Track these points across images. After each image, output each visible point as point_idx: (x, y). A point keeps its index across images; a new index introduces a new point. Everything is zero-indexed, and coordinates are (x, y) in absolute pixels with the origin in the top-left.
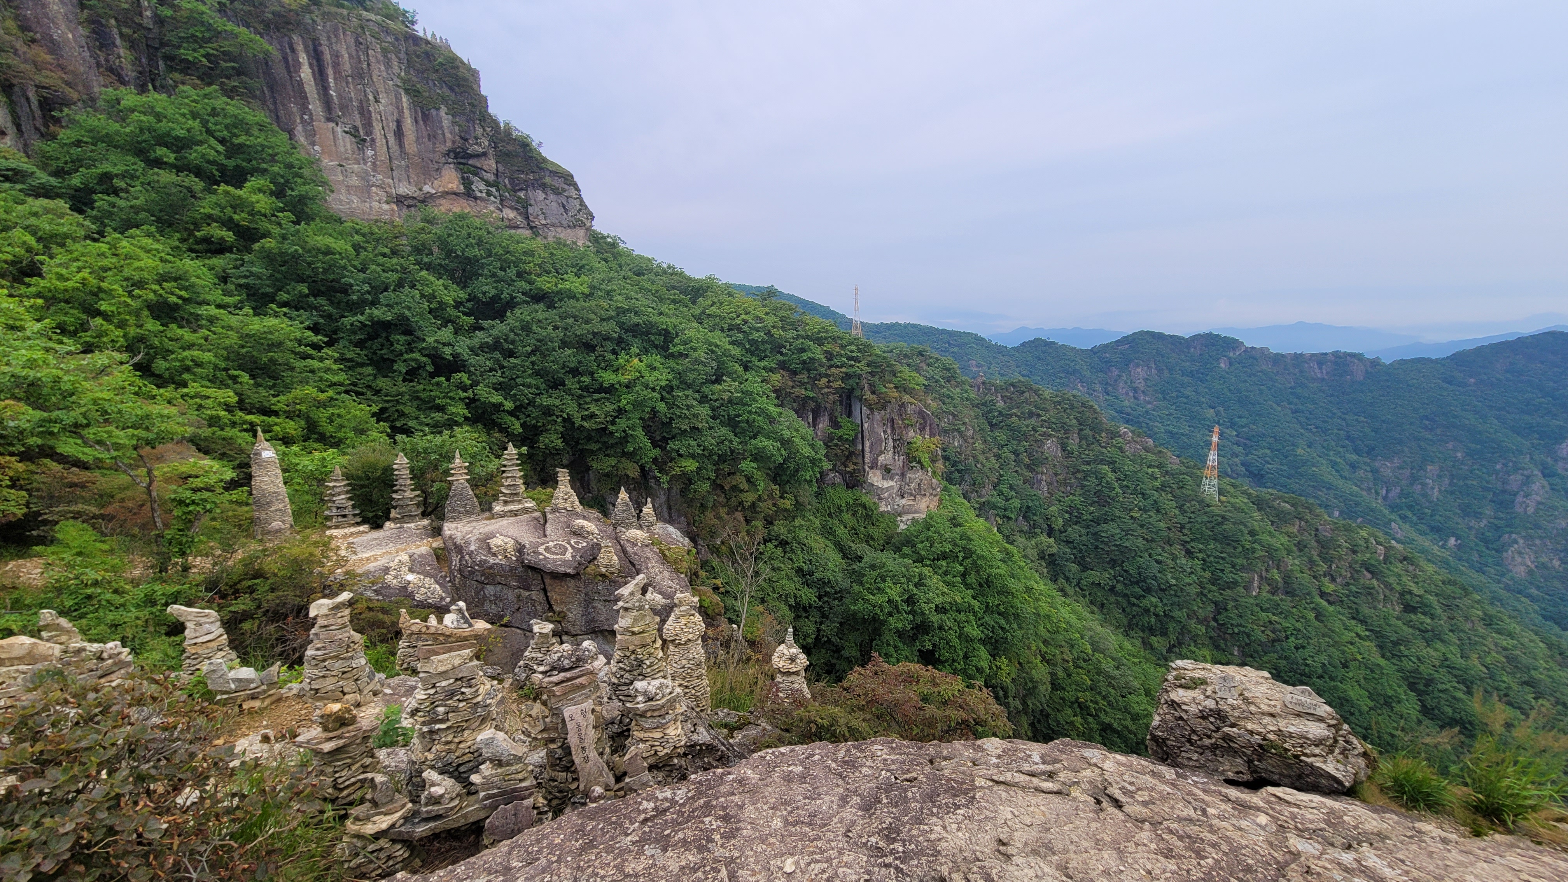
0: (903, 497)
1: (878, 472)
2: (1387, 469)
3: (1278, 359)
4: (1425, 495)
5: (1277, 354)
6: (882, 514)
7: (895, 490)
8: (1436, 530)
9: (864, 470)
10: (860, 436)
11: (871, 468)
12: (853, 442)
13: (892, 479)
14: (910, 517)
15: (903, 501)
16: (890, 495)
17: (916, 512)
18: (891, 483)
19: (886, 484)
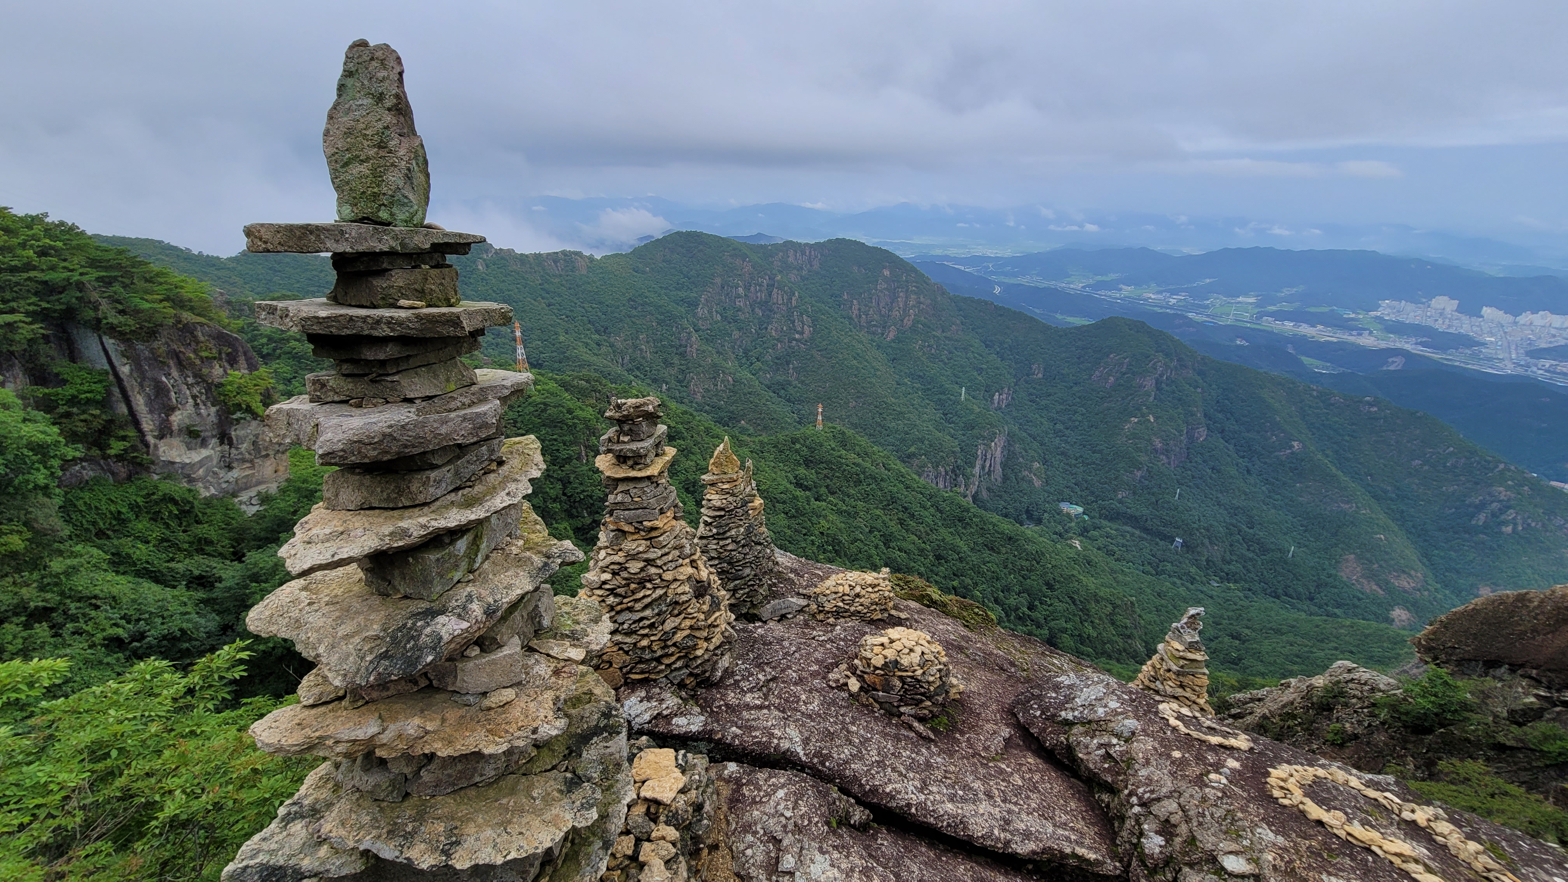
0: (230, 468)
1: (176, 441)
2: (618, 341)
3: (523, 259)
4: (644, 358)
5: (522, 255)
6: (208, 502)
7: (215, 462)
8: (655, 381)
9: (147, 445)
10: (116, 391)
11: (161, 437)
12: (105, 404)
13: (204, 444)
14: (253, 492)
15: (235, 474)
16: (208, 471)
17: (259, 483)
18: (204, 453)
19: (195, 456)
